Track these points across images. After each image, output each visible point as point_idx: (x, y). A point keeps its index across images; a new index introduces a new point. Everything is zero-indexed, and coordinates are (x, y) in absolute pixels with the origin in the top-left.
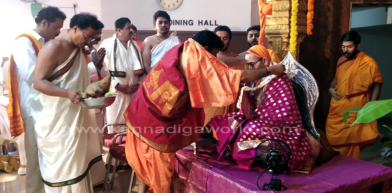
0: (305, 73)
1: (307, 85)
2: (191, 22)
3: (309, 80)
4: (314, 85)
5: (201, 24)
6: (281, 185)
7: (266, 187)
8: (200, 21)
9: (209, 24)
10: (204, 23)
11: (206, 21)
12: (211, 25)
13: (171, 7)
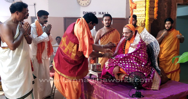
0: (153, 38)
1: (154, 45)
3: (155, 42)
4: (158, 45)
5: (100, 14)
6: (141, 95)
7: (133, 96)
11: (103, 12)
13: (85, 5)
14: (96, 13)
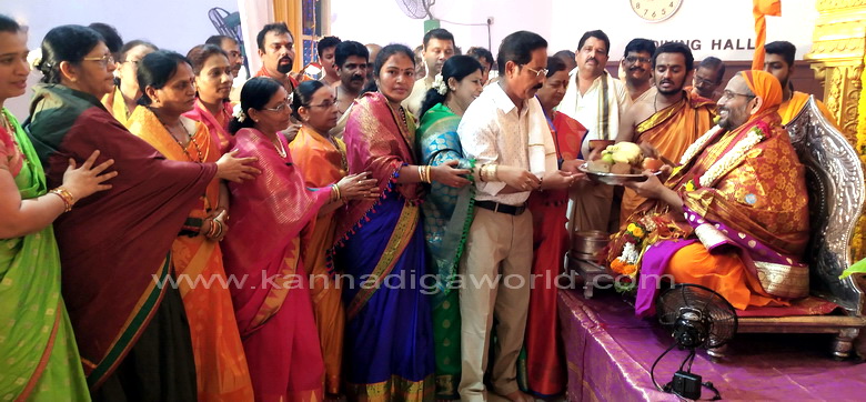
0: (839, 145)
1: (842, 175)
2: (696, 43)
3: (847, 163)
4: (857, 176)
5: (716, 47)
8: (717, 42)
9: (735, 45)
10: (723, 45)
11: (729, 41)
12: (738, 48)
13: (659, 15)
14: (699, 47)
